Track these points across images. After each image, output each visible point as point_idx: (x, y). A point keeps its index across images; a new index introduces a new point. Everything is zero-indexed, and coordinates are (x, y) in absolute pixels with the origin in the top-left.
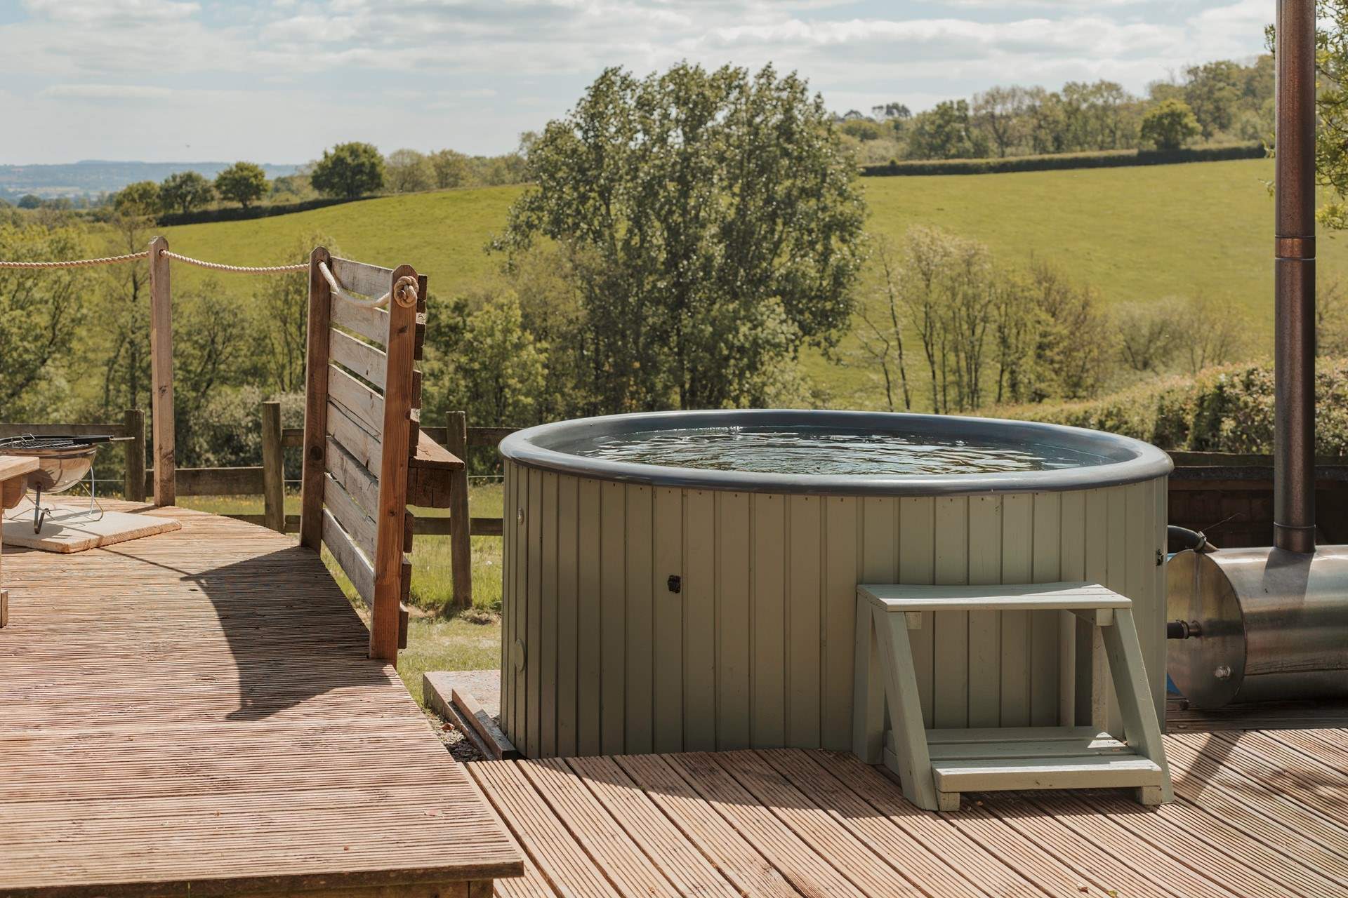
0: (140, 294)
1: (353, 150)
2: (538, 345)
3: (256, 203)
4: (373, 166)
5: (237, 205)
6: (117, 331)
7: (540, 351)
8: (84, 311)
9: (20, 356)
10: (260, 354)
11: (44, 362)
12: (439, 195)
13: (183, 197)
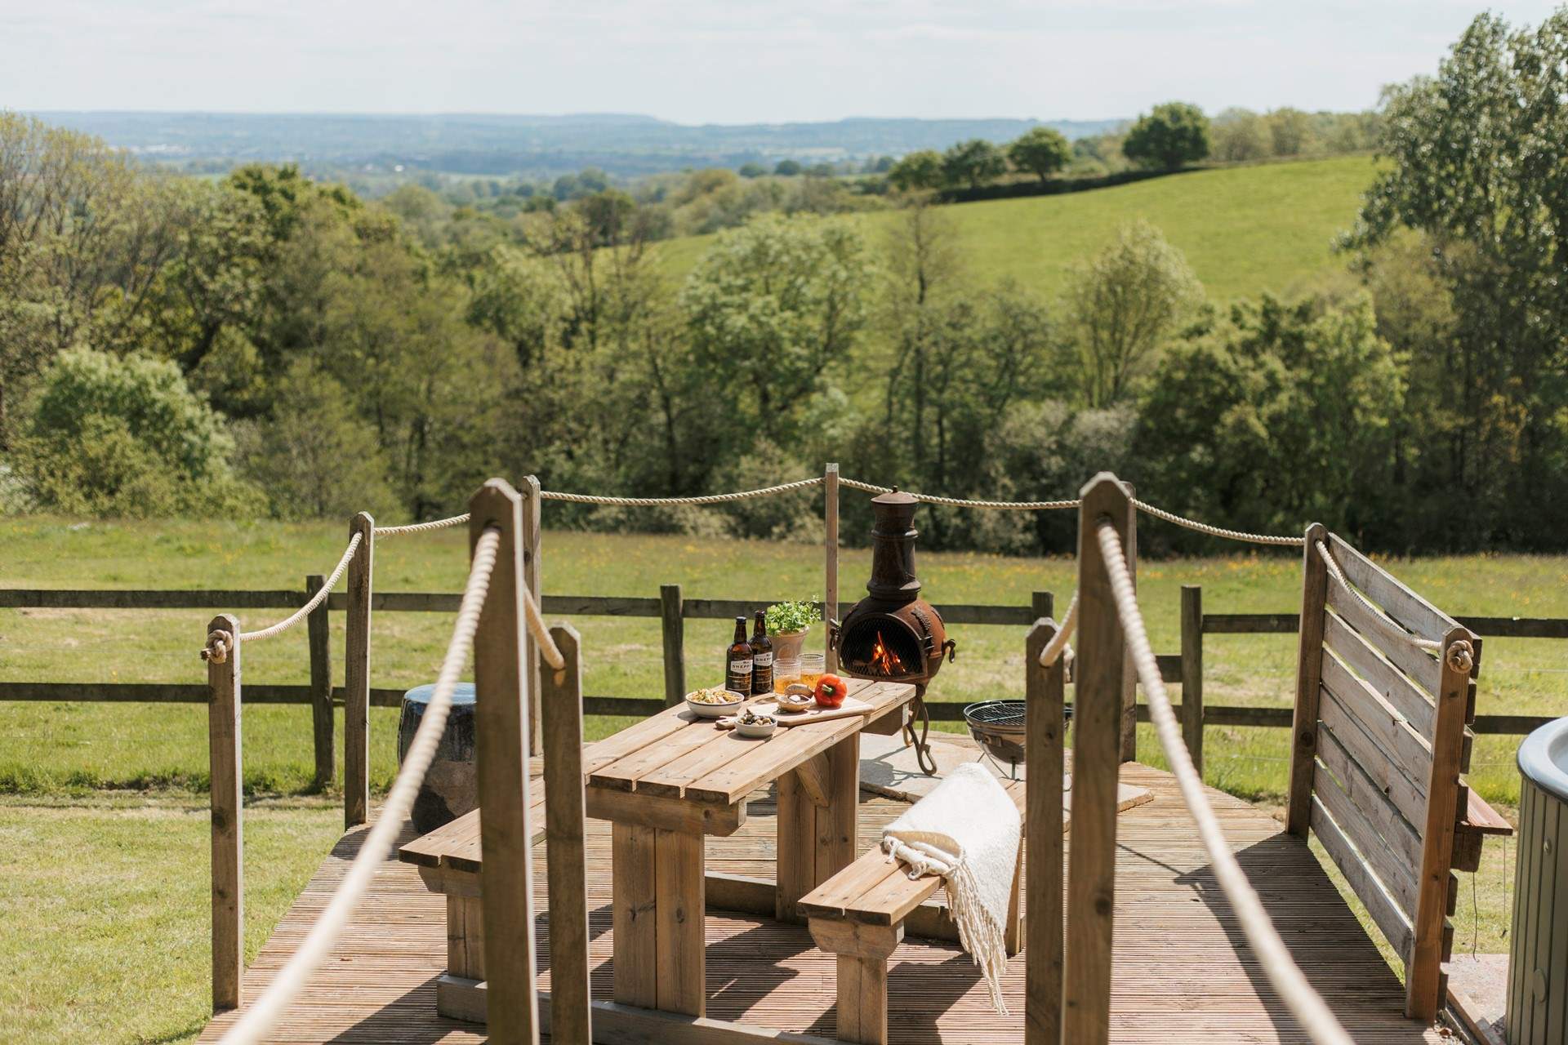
0: (927, 294)
1: (1175, 113)
2: (1397, 356)
3: (1056, 176)
4: (1197, 130)
5: (1033, 177)
6: (902, 338)
7: (1398, 364)
8: (863, 312)
9: (792, 363)
10: (1066, 363)
11: (818, 371)
12: (1278, 167)
13: (970, 168)
